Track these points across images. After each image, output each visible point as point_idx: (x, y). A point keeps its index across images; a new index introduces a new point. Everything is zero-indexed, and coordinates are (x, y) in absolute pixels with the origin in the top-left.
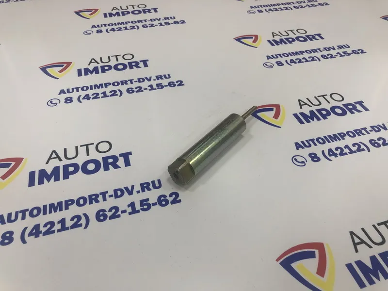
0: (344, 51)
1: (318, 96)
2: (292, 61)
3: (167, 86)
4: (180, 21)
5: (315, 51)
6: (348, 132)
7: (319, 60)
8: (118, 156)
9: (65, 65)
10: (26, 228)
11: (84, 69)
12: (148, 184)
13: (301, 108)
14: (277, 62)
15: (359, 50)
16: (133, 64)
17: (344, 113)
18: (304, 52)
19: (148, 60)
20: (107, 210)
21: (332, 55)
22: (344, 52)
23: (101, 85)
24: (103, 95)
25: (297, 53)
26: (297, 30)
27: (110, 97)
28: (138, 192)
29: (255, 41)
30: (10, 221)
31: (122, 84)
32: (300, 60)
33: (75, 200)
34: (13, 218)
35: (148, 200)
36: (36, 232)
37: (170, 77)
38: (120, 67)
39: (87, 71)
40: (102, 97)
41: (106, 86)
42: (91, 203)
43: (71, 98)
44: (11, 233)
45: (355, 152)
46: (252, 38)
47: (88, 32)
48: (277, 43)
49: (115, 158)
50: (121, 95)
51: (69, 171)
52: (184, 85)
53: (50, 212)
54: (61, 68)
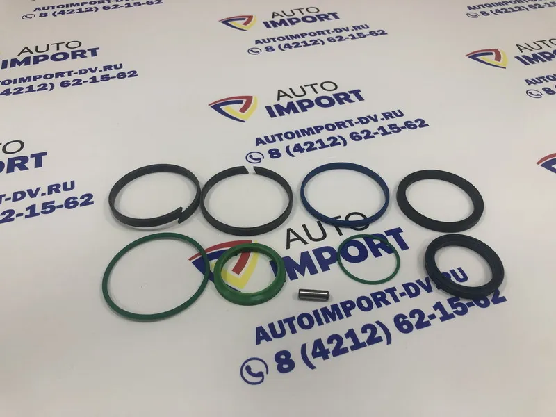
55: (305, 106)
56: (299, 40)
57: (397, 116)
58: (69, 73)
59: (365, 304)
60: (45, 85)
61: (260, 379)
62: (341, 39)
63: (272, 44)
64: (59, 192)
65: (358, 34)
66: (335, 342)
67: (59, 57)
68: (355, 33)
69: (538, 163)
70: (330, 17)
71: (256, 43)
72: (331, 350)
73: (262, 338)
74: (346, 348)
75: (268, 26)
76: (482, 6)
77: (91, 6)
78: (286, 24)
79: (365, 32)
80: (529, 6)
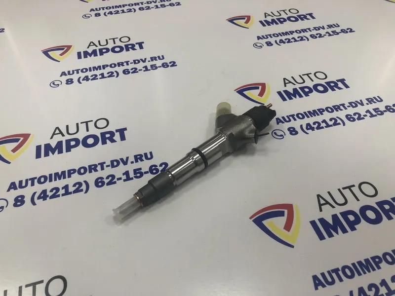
0: (334, 30)
1: (303, 75)
2: (281, 41)
3: (161, 67)
4: (176, 3)
5: (304, 31)
6: (327, 108)
7: (308, 40)
8: (115, 132)
9: (66, 48)
10: (35, 193)
11: (84, 52)
12: (141, 155)
13: (285, 86)
14: (266, 43)
15: (348, 29)
16: (130, 46)
17: (325, 91)
18: (293, 32)
19: (143, 43)
20: (105, 178)
21: (320, 35)
22: (332, 32)
23: (99, 67)
24: (101, 76)
25: (286, 33)
26: (289, 10)
27: (107, 78)
28: (132, 162)
29: (247, 22)
30: (21, 187)
31: (119, 66)
32: (289, 40)
33: (77, 169)
34: (24, 184)
35: (140, 169)
36: (44, 196)
37: (163, 58)
38: (117, 49)
39: (86, 54)
40: (100, 78)
41: (104, 68)
42: (90, 172)
43: (72, 79)
44: (23, 197)
45: (331, 126)
46: (244, 19)
47: (87, 16)
48: (268, 23)
49: (112, 134)
50: (117, 77)
51: (71, 145)
52: (176, 65)
53: (55, 180)
54: (62, 51)
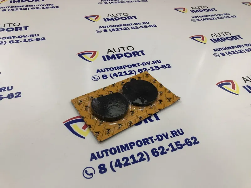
55: (119, 56)
56: (119, 28)
57: (159, 62)
58: (14, 37)
59: (139, 143)
60: (2, 42)
61: (91, 176)
62: (137, 28)
63: (107, 28)
64: (5, 91)
65: (144, 26)
66: (125, 160)
67: (9, 30)
68: (143, 25)
69: (216, 85)
70: (133, 18)
71: (100, 28)
72: (123, 164)
73: (93, 158)
74: (130, 163)
75: (105, 21)
76: (198, 17)
77: (26, 7)
78: (113, 20)
79: (148, 25)
80: (217, 18)
